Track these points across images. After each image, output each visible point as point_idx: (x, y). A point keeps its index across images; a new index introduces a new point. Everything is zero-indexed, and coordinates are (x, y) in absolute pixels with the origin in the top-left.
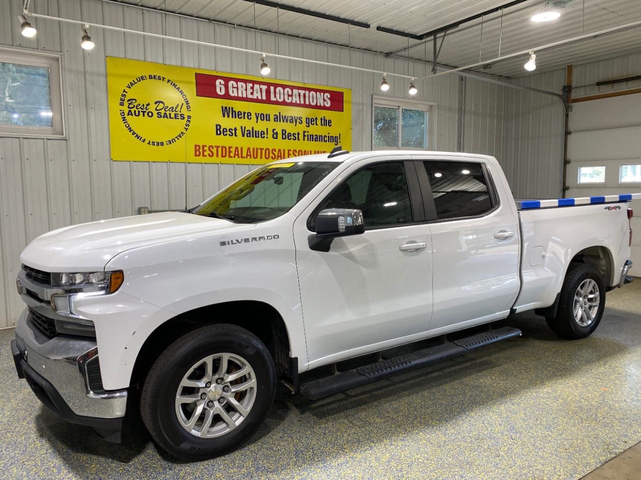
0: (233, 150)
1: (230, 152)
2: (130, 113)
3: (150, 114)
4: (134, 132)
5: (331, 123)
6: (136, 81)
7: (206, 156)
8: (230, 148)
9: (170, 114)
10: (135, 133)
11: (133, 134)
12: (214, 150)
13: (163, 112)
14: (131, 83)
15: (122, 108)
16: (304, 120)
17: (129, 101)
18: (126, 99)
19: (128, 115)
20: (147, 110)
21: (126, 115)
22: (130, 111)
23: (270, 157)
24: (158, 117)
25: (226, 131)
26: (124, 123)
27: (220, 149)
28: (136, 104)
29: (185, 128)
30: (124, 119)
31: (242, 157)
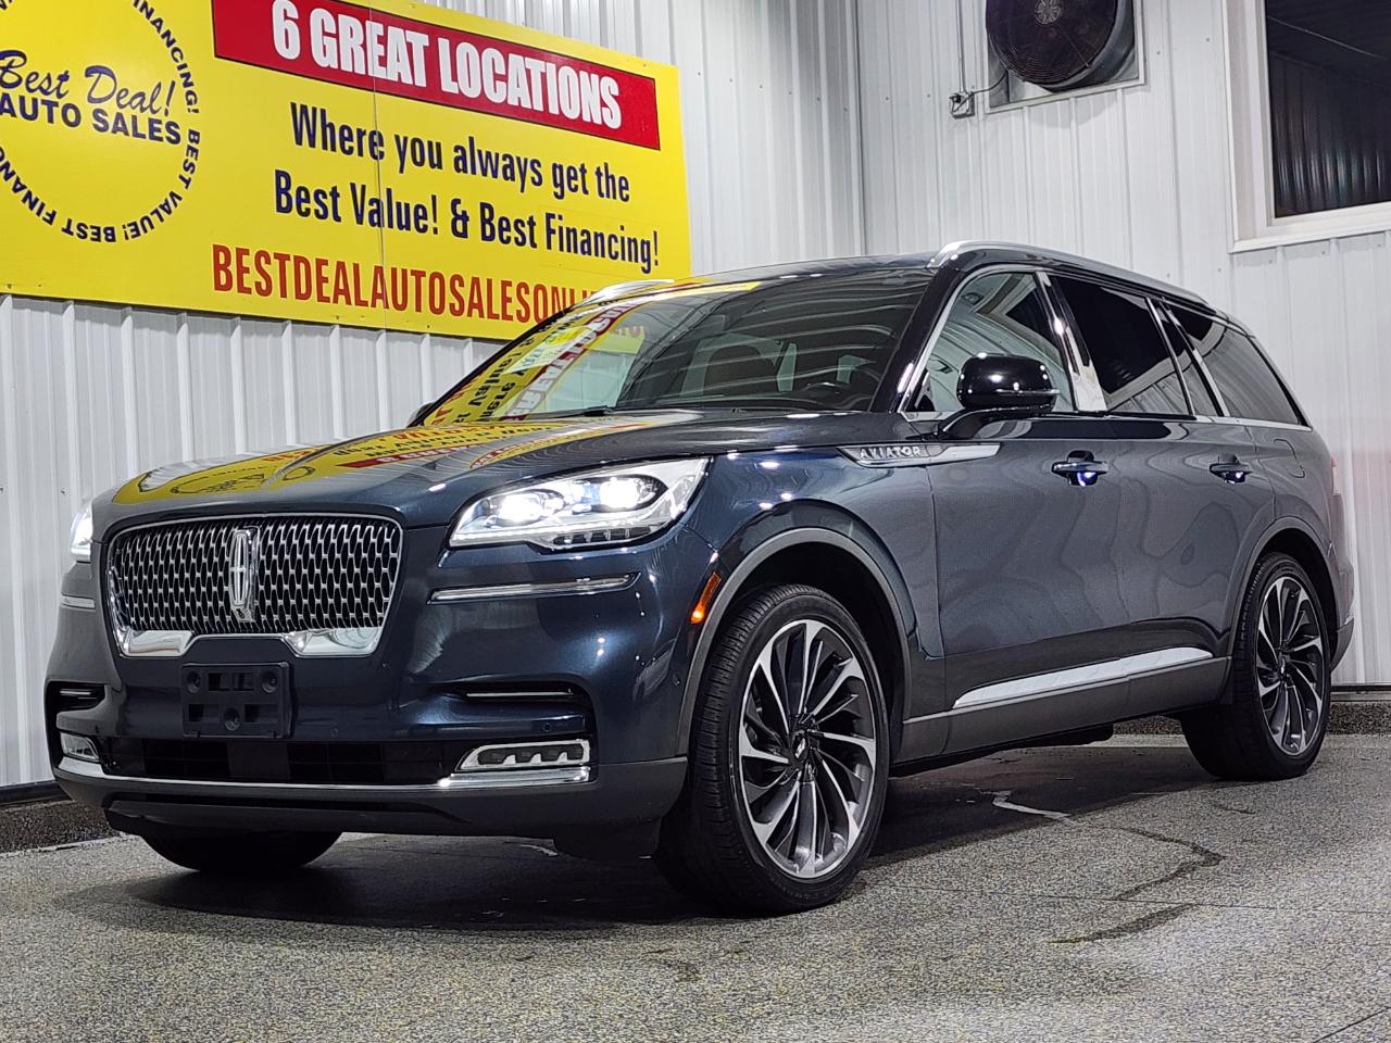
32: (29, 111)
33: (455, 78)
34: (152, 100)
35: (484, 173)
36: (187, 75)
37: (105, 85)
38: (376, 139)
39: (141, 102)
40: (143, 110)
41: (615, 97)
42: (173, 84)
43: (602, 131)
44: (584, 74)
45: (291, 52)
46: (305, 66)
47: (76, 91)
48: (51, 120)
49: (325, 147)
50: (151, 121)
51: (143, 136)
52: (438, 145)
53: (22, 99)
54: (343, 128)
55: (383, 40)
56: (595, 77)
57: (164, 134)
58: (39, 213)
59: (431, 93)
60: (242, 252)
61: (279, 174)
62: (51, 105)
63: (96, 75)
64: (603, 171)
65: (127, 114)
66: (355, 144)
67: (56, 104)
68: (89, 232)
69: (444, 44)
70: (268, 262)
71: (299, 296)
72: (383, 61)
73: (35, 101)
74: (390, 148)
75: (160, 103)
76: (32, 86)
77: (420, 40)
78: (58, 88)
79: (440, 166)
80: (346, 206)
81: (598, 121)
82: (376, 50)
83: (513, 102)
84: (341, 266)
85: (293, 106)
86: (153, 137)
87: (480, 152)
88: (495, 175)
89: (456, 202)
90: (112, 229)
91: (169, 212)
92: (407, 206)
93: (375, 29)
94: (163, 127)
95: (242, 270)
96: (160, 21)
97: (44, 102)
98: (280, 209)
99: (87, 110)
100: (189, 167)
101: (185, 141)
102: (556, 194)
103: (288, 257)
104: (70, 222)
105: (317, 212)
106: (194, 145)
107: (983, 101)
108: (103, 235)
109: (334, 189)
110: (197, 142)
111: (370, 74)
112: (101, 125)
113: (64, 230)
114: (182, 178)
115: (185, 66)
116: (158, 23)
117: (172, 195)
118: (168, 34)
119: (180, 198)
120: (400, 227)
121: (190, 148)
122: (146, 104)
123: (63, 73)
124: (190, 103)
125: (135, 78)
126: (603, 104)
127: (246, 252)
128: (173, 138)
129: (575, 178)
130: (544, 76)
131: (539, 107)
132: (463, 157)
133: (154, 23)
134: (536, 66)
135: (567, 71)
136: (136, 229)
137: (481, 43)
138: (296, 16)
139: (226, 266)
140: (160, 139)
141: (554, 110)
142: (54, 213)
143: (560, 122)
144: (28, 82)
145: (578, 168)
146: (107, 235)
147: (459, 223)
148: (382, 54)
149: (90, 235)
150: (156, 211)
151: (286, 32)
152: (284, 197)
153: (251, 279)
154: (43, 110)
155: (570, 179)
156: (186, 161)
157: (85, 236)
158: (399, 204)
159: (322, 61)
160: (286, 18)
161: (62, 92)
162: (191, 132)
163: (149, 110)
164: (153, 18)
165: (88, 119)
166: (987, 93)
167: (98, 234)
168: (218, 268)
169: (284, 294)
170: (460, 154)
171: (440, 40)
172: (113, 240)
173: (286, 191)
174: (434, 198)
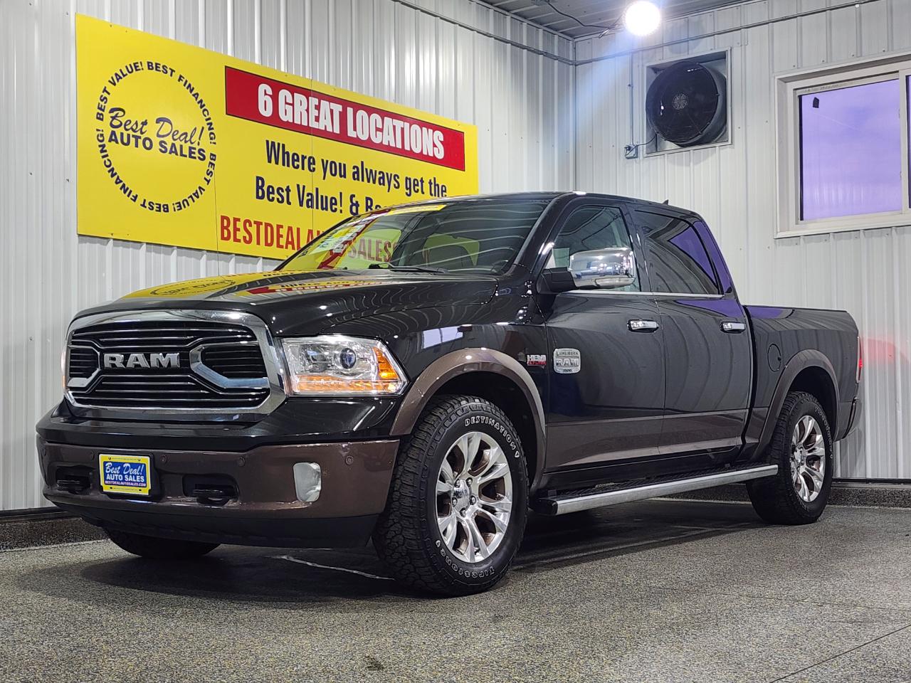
32: (125, 141)
33: (355, 129)
34: (191, 137)
35: (369, 181)
36: (211, 124)
37: (166, 128)
38: (311, 161)
39: (185, 138)
40: (186, 142)
41: (441, 142)
42: (203, 128)
43: (433, 160)
44: (424, 129)
45: (267, 113)
46: (274, 121)
47: (151, 131)
48: (137, 146)
49: (284, 165)
50: (190, 148)
51: (186, 156)
52: (344, 165)
53: (122, 134)
54: (294, 154)
55: (318, 107)
56: (431, 131)
57: (197, 155)
58: (128, 196)
59: (342, 137)
60: (236, 220)
61: (258, 178)
62: (137, 138)
63: (162, 123)
64: (433, 181)
65: (178, 144)
66: (300, 163)
67: (140, 138)
68: (155, 206)
69: (350, 111)
70: (250, 225)
71: (267, 244)
72: (317, 119)
73: (129, 135)
74: (318, 166)
75: (195, 138)
76: (127, 127)
77: (338, 108)
78: (141, 129)
79: (345, 176)
80: (294, 196)
81: (431, 155)
82: (314, 112)
83: (385, 143)
84: (290, 229)
85: (267, 142)
86: (190, 157)
87: (366, 169)
88: (374, 182)
89: (352, 196)
90: (167, 205)
91: (198, 197)
92: (326, 197)
93: (314, 101)
94: (196, 151)
95: (236, 229)
96: (197, 94)
97: (133, 136)
98: (258, 197)
99: (156, 141)
100: (210, 173)
101: (208, 160)
102: (407, 193)
103: (261, 223)
104: (145, 201)
105: (278, 199)
106: (212, 161)
107: (643, 150)
108: (162, 209)
109: (288, 187)
110: (214, 160)
111: (310, 125)
112: (163, 149)
113: (141, 205)
114: (205, 179)
115: (209, 119)
116: (196, 95)
117: (200, 188)
118: (201, 101)
119: (204, 190)
120: (323, 209)
121: (210, 163)
122: (188, 139)
123: (144, 121)
124: (211, 139)
125: (182, 125)
126: (435, 146)
127: (239, 220)
128: (202, 157)
129: (418, 185)
130: (403, 130)
131: (399, 146)
132: (357, 172)
133: (194, 95)
134: (399, 124)
135: (415, 127)
136: (180, 206)
137: (370, 110)
138: (271, 94)
139: (228, 227)
140: (195, 158)
141: (407, 148)
142: (137, 196)
143: (410, 154)
144: (125, 125)
145: (419, 180)
146: (164, 208)
147: (354, 208)
148: (317, 115)
149: (155, 208)
150: (191, 197)
151: (265, 102)
152: (260, 191)
153: (240, 235)
154: (133, 140)
155: (415, 185)
156: (208, 170)
157: (153, 209)
158: (322, 197)
159: (284, 118)
160: (266, 94)
161: (143, 131)
162: (211, 154)
163: (189, 142)
164: (194, 92)
165: (156, 146)
166: (645, 146)
167: (160, 208)
168: (223, 228)
169: (258, 243)
170: (356, 170)
171: (348, 108)
172: (168, 211)
173: (261, 188)
174: (341, 194)
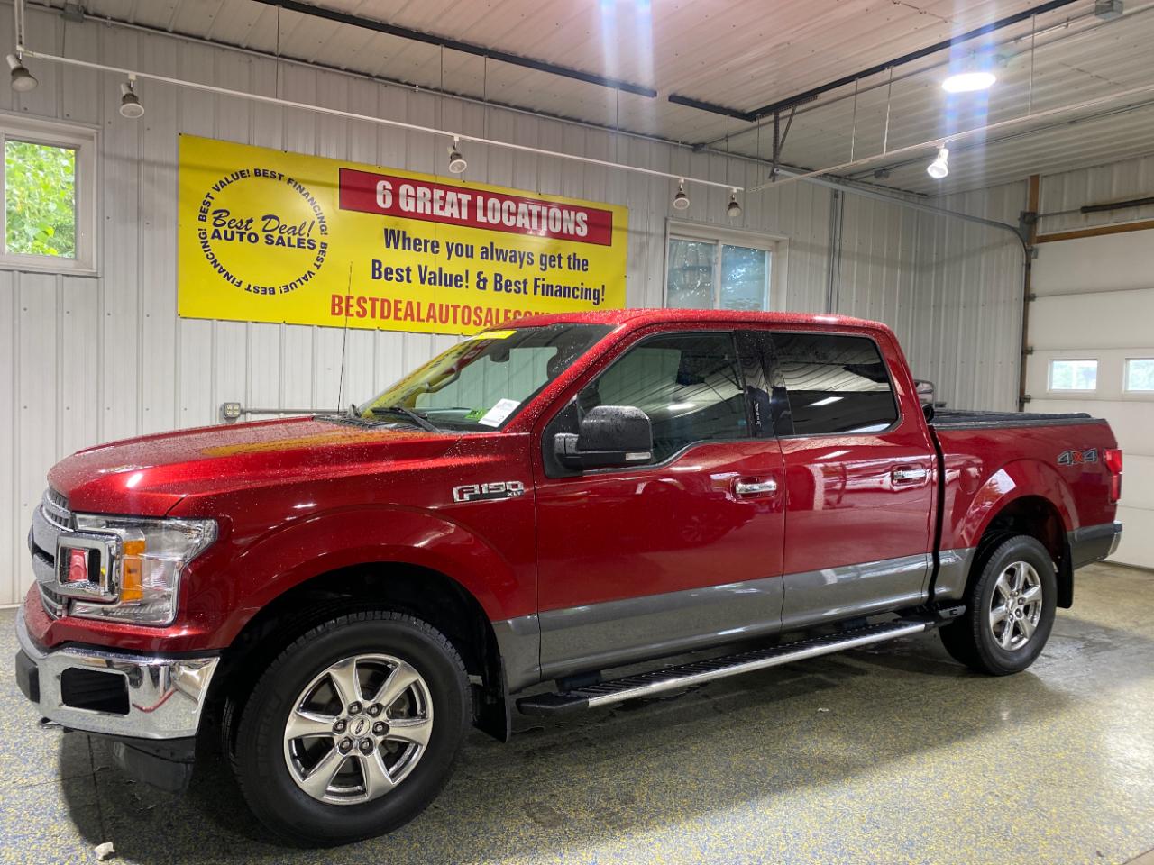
0: (402, 306)
1: (397, 310)
2: (216, 235)
3: (253, 238)
4: (221, 268)
5: (587, 265)
6: (230, 179)
7: (352, 315)
8: (397, 302)
9: (289, 239)
10: (224, 271)
11: (220, 272)
12: (368, 306)
13: (276, 234)
14: (221, 182)
15: (203, 225)
16: (537, 259)
17: (215, 213)
18: (211, 210)
19: (213, 237)
20: (247, 229)
21: (209, 239)
22: (216, 231)
23: (472, 322)
24: (267, 243)
25: (392, 273)
26: (205, 251)
27: (378, 304)
28: (227, 220)
29: (315, 264)
30: (205, 245)
31: (419, 319)
